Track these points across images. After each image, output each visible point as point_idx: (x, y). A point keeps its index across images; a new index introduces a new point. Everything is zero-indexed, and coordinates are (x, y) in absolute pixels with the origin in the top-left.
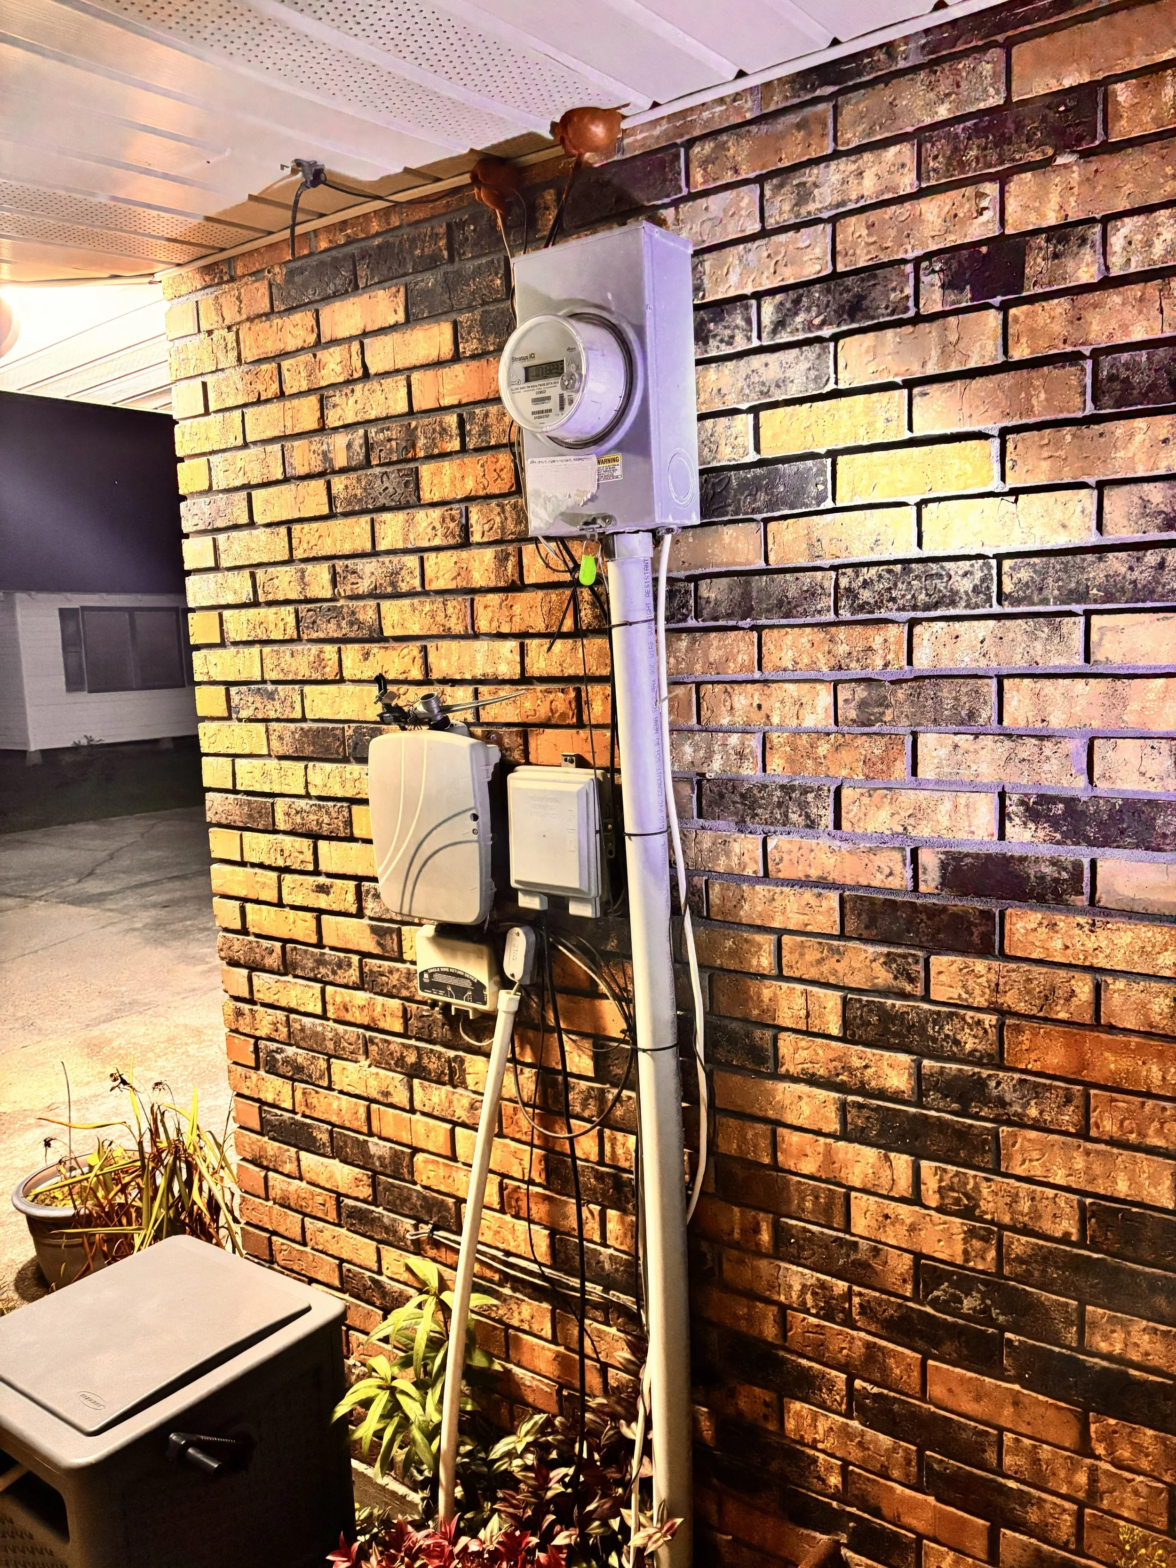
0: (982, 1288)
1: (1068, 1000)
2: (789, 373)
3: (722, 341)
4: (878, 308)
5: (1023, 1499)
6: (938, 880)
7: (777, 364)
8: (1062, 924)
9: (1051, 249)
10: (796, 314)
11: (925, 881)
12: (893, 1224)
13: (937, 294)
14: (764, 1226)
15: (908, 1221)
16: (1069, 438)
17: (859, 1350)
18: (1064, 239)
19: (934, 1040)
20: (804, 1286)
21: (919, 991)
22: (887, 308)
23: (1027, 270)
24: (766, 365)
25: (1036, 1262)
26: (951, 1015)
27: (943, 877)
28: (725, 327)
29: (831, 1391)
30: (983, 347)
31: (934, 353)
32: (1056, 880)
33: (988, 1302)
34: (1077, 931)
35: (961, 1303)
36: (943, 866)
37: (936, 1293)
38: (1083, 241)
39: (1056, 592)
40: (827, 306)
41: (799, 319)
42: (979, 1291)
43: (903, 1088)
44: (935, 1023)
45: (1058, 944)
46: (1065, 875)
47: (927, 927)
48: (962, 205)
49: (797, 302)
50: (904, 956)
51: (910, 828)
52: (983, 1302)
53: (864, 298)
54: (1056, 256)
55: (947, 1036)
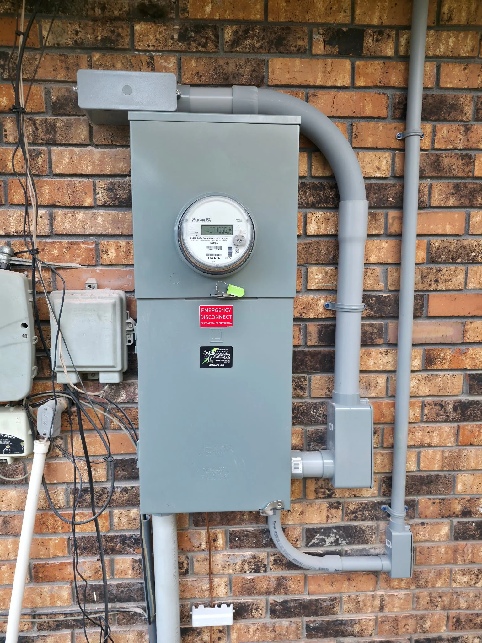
0: (335, 531)
1: (375, 387)
2: (241, 71)
3: (199, 44)
4: (290, 46)
5: (352, 623)
6: (317, 338)
7: (234, 64)
8: (373, 353)
9: (375, 37)
10: (245, 39)
11: (310, 340)
12: (292, 514)
13: (322, 46)
14: (220, 536)
15: (300, 510)
16: (381, 128)
17: (273, 583)
18: (380, 33)
19: (314, 417)
20: (244, 562)
21: (307, 394)
22: (296, 47)
23: (365, 44)
24: (228, 64)
25: (360, 511)
26: (322, 403)
27: (319, 337)
28: (202, 37)
29: (257, 609)
30: (344, 78)
31: (320, 76)
32: (372, 333)
33: (338, 537)
34: (380, 356)
35: (325, 541)
36: (320, 331)
37: (313, 541)
38: (389, 36)
39: (375, 200)
40: (263, 39)
41: (248, 42)
42: (334, 533)
43: (298, 444)
44: (315, 408)
45: (371, 363)
46: (375, 331)
47: (311, 362)
48: (334, 4)
49: (246, 31)
50: (299, 378)
51: (303, 314)
52: (335, 537)
53: (284, 39)
54: (377, 41)
55: (320, 414)
